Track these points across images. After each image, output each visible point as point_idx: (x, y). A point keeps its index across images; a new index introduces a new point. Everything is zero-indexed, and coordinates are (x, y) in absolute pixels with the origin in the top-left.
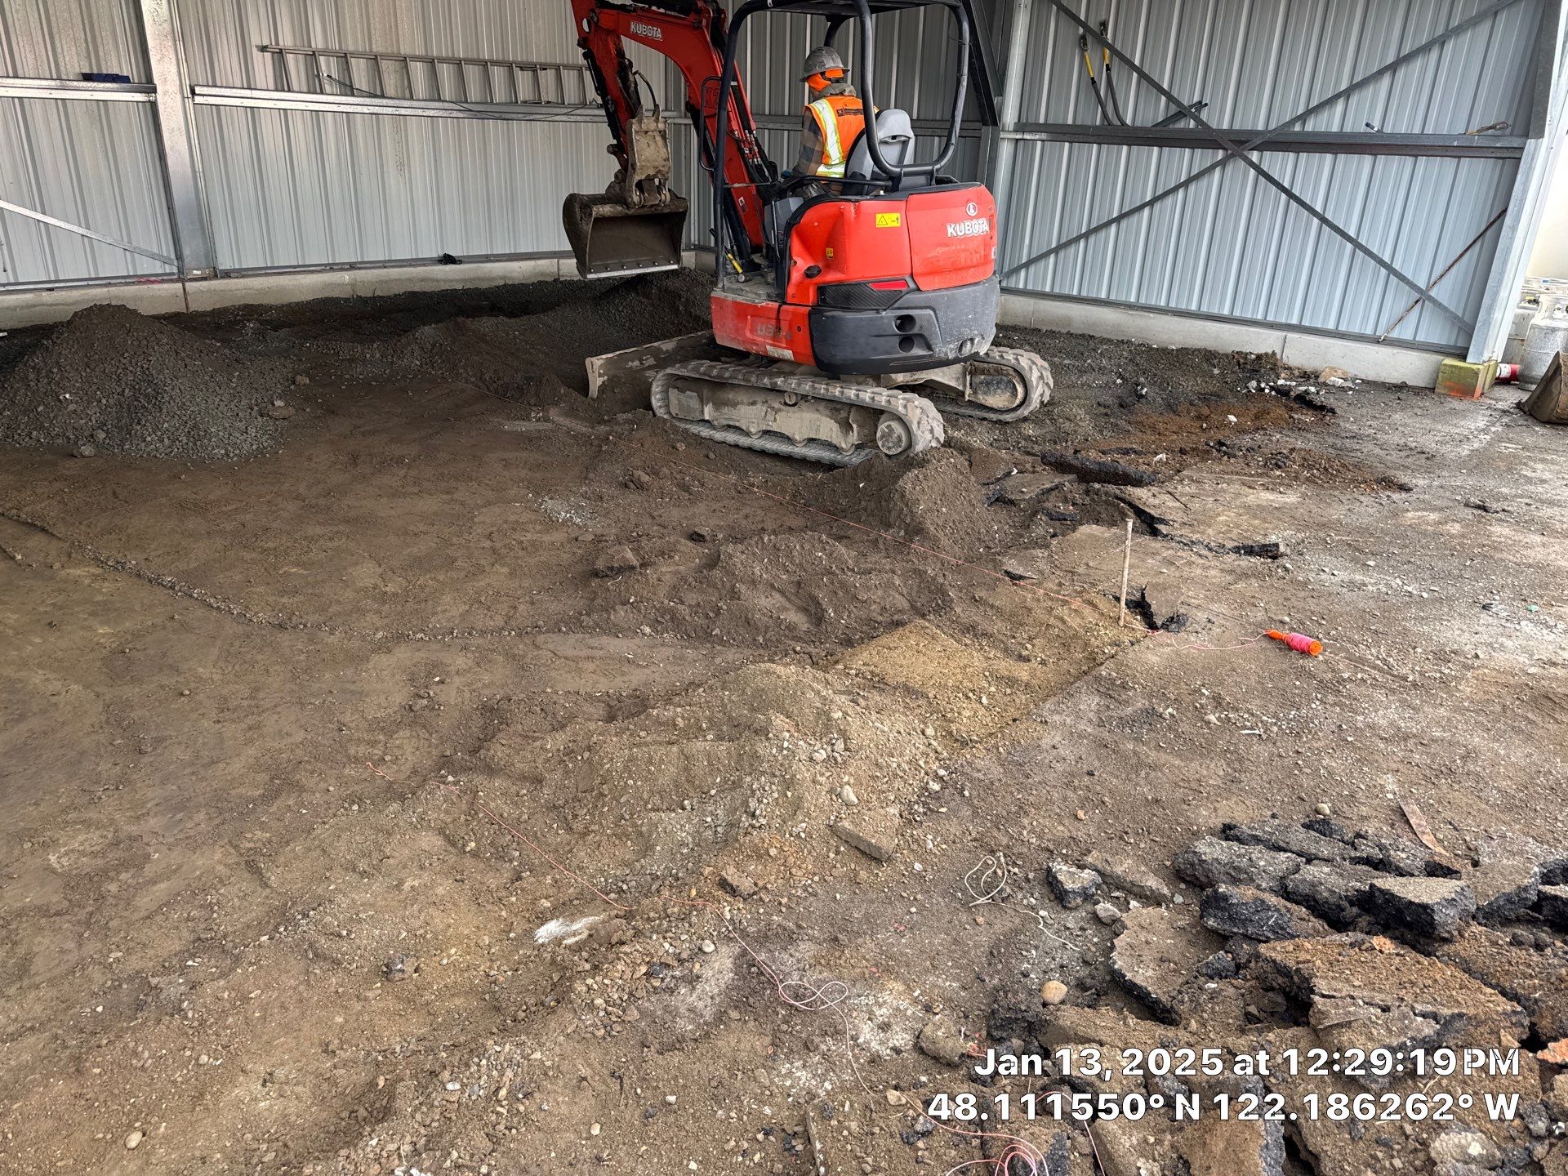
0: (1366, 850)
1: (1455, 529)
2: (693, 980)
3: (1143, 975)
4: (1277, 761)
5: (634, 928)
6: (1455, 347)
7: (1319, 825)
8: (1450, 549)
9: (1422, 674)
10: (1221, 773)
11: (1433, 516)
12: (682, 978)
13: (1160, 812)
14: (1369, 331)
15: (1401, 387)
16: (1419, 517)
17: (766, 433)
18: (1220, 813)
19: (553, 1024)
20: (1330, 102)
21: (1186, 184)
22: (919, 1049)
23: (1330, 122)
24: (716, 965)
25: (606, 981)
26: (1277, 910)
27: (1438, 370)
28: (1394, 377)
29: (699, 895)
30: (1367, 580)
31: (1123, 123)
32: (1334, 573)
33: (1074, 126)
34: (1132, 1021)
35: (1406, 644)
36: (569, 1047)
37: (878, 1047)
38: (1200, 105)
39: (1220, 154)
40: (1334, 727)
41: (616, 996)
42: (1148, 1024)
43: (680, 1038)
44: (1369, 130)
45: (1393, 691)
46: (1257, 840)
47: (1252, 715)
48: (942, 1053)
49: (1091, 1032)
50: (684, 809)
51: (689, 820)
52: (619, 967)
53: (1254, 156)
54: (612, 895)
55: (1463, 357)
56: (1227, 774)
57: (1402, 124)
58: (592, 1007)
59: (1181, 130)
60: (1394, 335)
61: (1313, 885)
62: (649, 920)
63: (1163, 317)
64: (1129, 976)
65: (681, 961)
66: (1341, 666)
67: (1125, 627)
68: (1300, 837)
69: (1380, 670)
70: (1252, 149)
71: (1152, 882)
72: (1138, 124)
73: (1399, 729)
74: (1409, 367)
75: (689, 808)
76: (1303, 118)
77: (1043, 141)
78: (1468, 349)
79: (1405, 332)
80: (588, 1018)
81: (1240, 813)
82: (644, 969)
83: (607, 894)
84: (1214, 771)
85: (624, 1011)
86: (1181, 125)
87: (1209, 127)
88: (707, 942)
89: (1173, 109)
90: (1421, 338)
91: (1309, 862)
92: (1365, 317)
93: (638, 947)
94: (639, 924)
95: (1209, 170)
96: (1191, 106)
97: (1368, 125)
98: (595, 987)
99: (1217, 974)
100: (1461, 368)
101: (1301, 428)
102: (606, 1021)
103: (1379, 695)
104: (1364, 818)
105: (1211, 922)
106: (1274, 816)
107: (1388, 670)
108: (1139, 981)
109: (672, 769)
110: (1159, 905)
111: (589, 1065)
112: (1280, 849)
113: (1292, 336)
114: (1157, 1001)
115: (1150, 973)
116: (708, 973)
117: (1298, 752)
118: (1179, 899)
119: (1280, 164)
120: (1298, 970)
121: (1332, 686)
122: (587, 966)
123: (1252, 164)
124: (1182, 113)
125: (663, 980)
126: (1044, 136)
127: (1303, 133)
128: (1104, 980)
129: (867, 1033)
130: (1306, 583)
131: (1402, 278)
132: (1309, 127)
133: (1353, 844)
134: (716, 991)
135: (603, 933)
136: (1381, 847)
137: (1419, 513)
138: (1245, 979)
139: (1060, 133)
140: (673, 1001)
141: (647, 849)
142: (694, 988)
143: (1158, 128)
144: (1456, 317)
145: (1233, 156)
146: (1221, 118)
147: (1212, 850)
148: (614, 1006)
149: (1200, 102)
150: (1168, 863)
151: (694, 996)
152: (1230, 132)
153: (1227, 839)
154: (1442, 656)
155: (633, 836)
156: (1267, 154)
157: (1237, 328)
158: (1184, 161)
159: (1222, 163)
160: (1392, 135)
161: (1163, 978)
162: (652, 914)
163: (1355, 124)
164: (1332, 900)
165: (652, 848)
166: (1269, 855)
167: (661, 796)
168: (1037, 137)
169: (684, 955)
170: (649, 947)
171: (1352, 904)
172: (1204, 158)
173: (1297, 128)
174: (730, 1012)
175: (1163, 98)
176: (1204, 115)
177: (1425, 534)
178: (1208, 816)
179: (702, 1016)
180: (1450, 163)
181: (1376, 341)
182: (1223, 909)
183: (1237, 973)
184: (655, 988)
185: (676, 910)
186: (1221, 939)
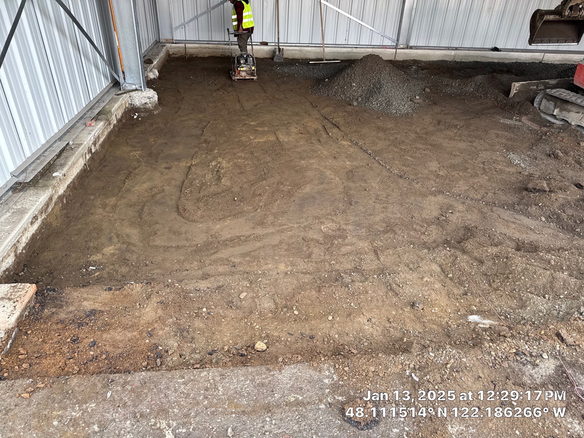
2: (535, 365)
5: (511, 333)
12: (530, 362)
19: (472, 352)
24: (547, 365)
25: (498, 348)
29: (545, 334)
36: (477, 363)
41: (500, 355)
43: (524, 384)
50: (544, 297)
51: (547, 303)
52: (504, 345)
54: (503, 317)
65: (531, 356)
75: (547, 298)
80: (487, 357)
82: (514, 351)
83: (500, 316)
85: (502, 362)
88: (545, 354)
93: (514, 341)
94: (515, 333)
98: (493, 347)
102: (494, 362)
111: (483, 373)
116: (542, 365)
125: (521, 358)
135: (496, 329)
140: (524, 368)
141: (523, 306)
142: (534, 368)
148: (499, 357)
151: (534, 371)
167: (535, 289)
169: (534, 354)
179: (535, 380)
184: (517, 360)
185: (533, 335)
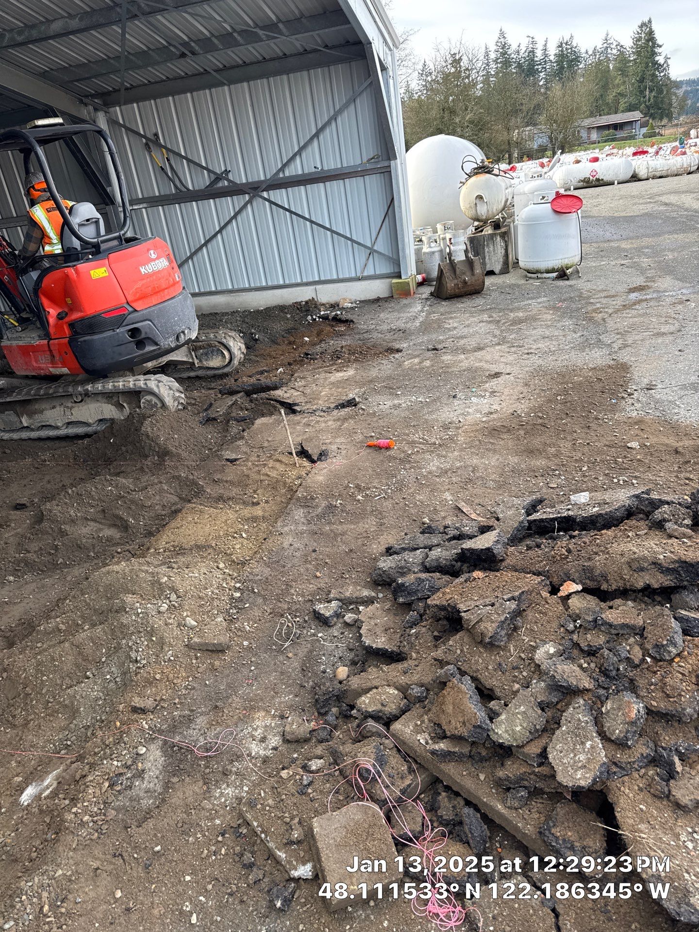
0: (452, 532)
1: (427, 363)
2: (140, 774)
3: (380, 642)
4: (397, 507)
5: (88, 764)
6: (394, 273)
7: (427, 530)
8: (430, 374)
9: (441, 439)
10: (375, 523)
11: (416, 360)
12: (133, 776)
13: (354, 556)
14: (353, 275)
15: (378, 300)
16: (411, 363)
17: (69, 423)
18: (382, 543)
20: (292, 158)
21: (235, 217)
22: (286, 741)
23: (296, 169)
24: (151, 758)
25: (85, 804)
26: (428, 580)
27: (391, 287)
28: (373, 296)
29: (122, 724)
30: (400, 402)
31: (188, 190)
32: (384, 403)
33: (160, 196)
34: (385, 668)
35: (429, 428)
36: (78, 856)
37: (264, 753)
38: (227, 172)
39: (247, 197)
40: (415, 480)
41: (96, 809)
42: (393, 666)
44: (316, 170)
45: (432, 452)
46: (404, 549)
47: (377, 488)
48: (299, 737)
49: (369, 685)
50: (88, 678)
51: (95, 683)
52: (90, 791)
53: (265, 194)
54: (63, 752)
55: (400, 277)
56: (377, 523)
57: (331, 164)
58: (83, 824)
59: (222, 187)
60: (365, 274)
61: (437, 560)
62: (96, 754)
63: (250, 293)
64: (374, 646)
65: (128, 767)
66: (406, 448)
67: (300, 467)
68: (422, 539)
69: (423, 444)
70: (263, 191)
71: (366, 593)
72: (197, 188)
73: (442, 469)
74: (377, 288)
75: (91, 676)
76: (282, 169)
77: (145, 208)
78: (400, 272)
79: (370, 271)
80: (83, 832)
81: (390, 539)
82: (107, 784)
83: (59, 753)
84: (370, 524)
85: (105, 815)
86: (220, 184)
87: (236, 183)
88: (140, 748)
89: (213, 177)
90: (378, 272)
91: (430, 550)
92: (349, 268)
93: (97, 773)
94: (91, 760)
95: (245, 206)
96: (222, 173)
97: (315, 167)
98: (80, 811)
99: (413, 624)
100: (401, 283)
101: (341, 335)
102: (96, 827)
103: (427, 456)
104: (444, 518)
105: (401, 600)
106: (406, 534)
107: (426, 443)
108: (380, 646)
109: (70, 658)
110: (373, 603)
111: (96, 859)
112: (416, 549)
113: (319, 287)
114: (392, 652)
115: (383, 639)
116: (148, 765)
117: (404, 498)
118: (380, 595)
119: (279, 196)
120: (449, 604)
121: (405, 460)
122: (67, 802)
123: (265, 199)
124: (218, 178)
125: (121, 784)
126: (145, 205)
127: (285, 178)
128: (363, 654)
129: (255, 748)
130: (374, 413)
131: (359, 244)
132: (287, 174)
133: (445, 533)
134: (158, 772)
135: (67, 777)
136: (457, 529)
137: (410, 361)
138: (427, 620)
139: (154, 202)
140: (134, 792)
141: (74, 713)
142: (143, 778)
143: (209, 189)
144: (390, 258)
145: (254, 196)
146: (240, 177)
147: (386, 564)
148: (97, 815)
149: (226, 170)
150: (369, 580)
151: (145, 782)
152: (248, 184)
153: (391, 555)
154: (446, 427)
155: (61, 710)
156: (271, 192)
157: (290, 290)
158: (229, 205)
159: (250, 201)
160: (329, 171)
161: (391, 639)
162: (96, 750)
163: (309, 169)
164: (448, 563)
165: (78, 710)
166: (412, 554)
168: (141, 206)
169: (129, 763)
170: (104, 770)
171: (456, 561)
172: (240, 200)
173: (281, 175)
174: (172, 780)
175: (205, 172)
176: (231, 177)
177: (416, 370)
178: (377, 548)
179: (155, 791)
180: (360, 179)
181: (359, 279)
182: (404, 591)
183: (422, 619)
184: (119, 791)
185: (111, 739)
186: (408, 606)
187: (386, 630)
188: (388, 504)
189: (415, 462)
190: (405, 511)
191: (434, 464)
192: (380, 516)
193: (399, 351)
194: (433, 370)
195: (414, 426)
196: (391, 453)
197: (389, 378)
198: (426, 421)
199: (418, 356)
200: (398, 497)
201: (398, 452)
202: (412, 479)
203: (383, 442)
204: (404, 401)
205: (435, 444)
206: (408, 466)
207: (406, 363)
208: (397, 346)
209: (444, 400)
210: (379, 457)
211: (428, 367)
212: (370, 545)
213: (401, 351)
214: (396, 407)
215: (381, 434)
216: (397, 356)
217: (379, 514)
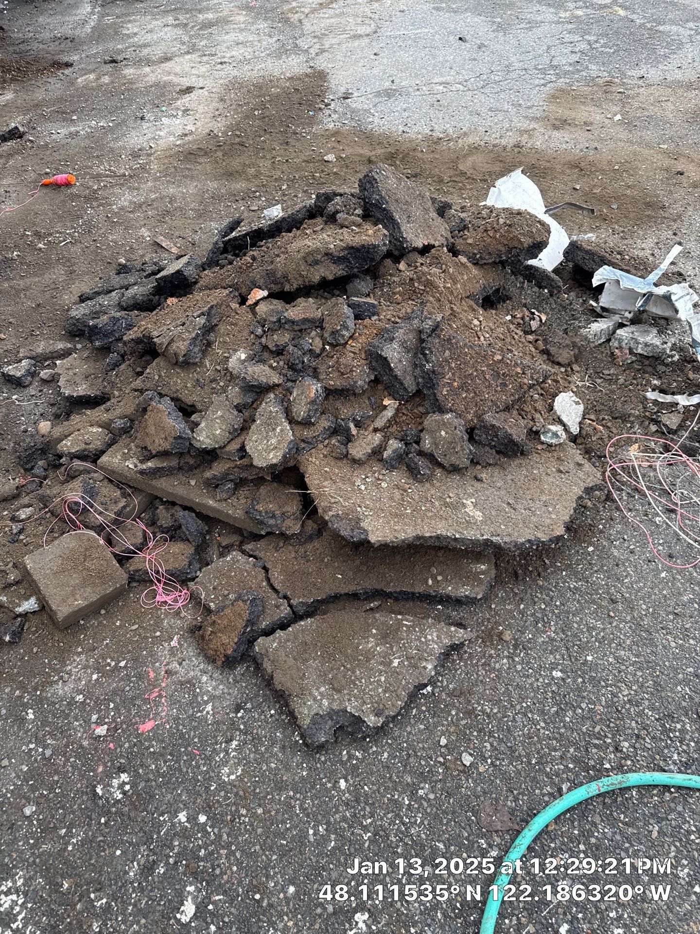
0: (149, 269)
1: (106, 79)
3: (82, 390)
4: (87, 251)
7: (123, 270)
8: (111, 92)
9: (131, 169)
10: (63, 272)
11: (92, 76)
13: (43, 310)
16: (85, 80)
18: (74, 293)
26: (123, 318)
32: (59, 132)
34: (88, 412)
35: (115, 156)
40: (105, 219)
42: (97, 409)
45: (122, 185)
46: (98, 294)
47: (60, 233)
48: (6, 495)
56: (66, 271)
64: (75, 395)
66: (91, 184)
68: (117, 280)
69: (111, 176)
71: (60, 346)
73: (135, 203)
81: (85, 286)
91: (127, 289)
99: (116, 365)
103: (117, 190)
104: (142, 256)
106: (101, 278)
107: (114, 175)
108: (81, 393)
110: (71, 354)
112: (111, 291)
114: (96, 397)
115: (84, 386)
117: (94, 241)
118: (79, 346)
120: (143, 335)
121: (91, 197)
130: (47, 144)
133: (142, 270)
137: (84, 78)
138: (129, 360)
147: (79, 312)
150: (63, 333)
153: (83, 302)
154: (135, 155)
161: (92, 385)
164: (145, 299)
177: (93, 89)
178: (68, 298)
182: (98, 333)
183: (124, 360)
186: (106, 350)
187: (87, 377)
188: (77, 249)
189: (103, 199)
190: (97, 254)
191: (125, 199)
192: (68, 264)
193: (68, 65)
194: (114, 87)
195: (98, 157)
196: (74, 190)
197: (60, 100)
198: (112, 150)
199: (94, 71)
200: (87, 241)
201: (82, 188)
202: (101, 218)
203: (61, 177)
204: (82, 128)
205: (125, 175)
206: (95, 204)
207: (79, 80)
208: (65, 59)
209: (131, 123)
210: (59, 197)
211: (107, 84)
212: (61, 296)
213: (71, 65)
214: (73, 135)
215: (58, 169)
216: (66, 72)
217: (68, 262)
